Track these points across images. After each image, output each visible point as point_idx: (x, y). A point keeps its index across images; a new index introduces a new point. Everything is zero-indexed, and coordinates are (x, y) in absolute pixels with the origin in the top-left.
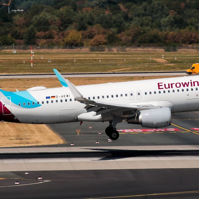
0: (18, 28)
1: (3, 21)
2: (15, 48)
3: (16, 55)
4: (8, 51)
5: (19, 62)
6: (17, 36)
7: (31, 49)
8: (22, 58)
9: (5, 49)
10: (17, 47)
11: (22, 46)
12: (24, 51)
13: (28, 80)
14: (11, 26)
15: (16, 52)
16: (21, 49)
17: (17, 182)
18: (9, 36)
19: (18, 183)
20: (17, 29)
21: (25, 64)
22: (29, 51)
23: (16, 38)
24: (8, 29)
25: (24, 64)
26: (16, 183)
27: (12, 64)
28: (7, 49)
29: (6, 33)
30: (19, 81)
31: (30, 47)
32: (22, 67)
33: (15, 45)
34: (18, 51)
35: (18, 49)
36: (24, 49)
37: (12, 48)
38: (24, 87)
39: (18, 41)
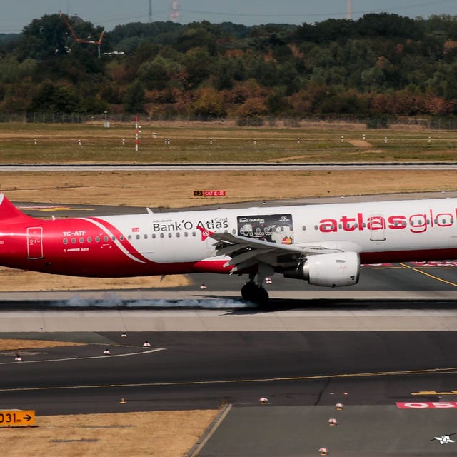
0: (114, 83)
1: (87, 72)
2: (108, 119)
3: (109, 131)
4: (95, 123)
5: (115, 143)
6: (112, 98)
7: (135, 120)
8: (120, 136)
9: (91, 121)
10: (111, 116)
11: (120, 115)
12: (123, 124)
13: (129, 174)
14: (101, 81)
15: (111, 125)
16: (118, 120)
17: (107, 350)
18: (98, 96)
19: (108, 352)
20: (113, 85)
21: (126, 145)
22: (132, 123)
23: (110, 102)
24: (96, 86)
25: (123, 146)
26: (105, 352)
27: (102, 146)
28: (95, 119)
29: (93, 92)
30: (114, 176)
31: (134, 116)
32: (120, 152)
33: (109, 112)
34: (113, 123)
35: (113, 119)
36: (123, 120)
37: (104, 118)
38: (123, 187)
39: (115, 106)
